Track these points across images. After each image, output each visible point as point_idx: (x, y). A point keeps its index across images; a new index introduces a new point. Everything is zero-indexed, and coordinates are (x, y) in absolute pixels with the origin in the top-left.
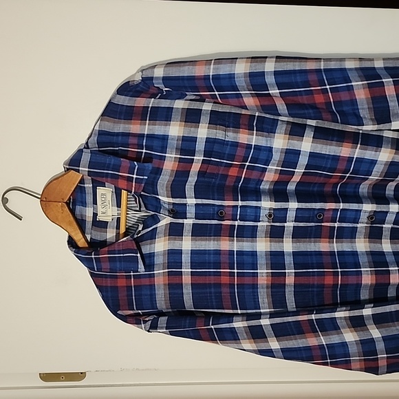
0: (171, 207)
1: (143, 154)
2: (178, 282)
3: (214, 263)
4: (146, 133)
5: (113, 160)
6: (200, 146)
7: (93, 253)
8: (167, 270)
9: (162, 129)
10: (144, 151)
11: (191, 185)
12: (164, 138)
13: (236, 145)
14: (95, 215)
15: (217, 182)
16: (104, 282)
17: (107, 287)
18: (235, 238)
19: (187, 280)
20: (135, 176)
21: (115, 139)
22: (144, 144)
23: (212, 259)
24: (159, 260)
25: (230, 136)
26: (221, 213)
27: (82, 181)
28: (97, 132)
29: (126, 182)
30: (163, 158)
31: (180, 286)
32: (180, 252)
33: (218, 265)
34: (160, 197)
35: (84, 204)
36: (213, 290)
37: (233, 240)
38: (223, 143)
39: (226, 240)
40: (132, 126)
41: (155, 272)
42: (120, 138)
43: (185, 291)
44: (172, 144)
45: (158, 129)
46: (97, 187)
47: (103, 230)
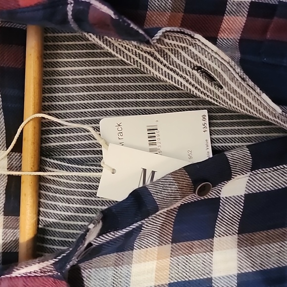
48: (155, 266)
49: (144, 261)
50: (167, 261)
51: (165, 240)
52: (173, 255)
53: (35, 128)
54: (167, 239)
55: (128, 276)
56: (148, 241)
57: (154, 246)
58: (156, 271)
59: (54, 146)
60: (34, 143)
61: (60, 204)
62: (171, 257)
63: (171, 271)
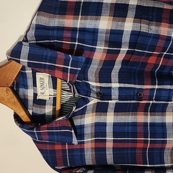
0: (99, 90)
1: (76, 46)
2: (102, 146)
3: (132, 133)
4: (78, 27)
5: (50, 53)
6: (126, 39)
7: (35, 129)
8: (94, 139)
9: (93, 23)
10: (77, 43)
11: (116, 72)
12: (95, 32)
13: (157, 37)
14: (35, 95)
15: (138, 69)
16: (44, 147)
17: (46, 150)
18: (149, 113)
19: (109, 145)
20: (69, 67)
21: (51, 33)
22: (77, 37)
23: (130, 129)
24: (88, 131)
25: (153, 29)
26: (140, 95)
27: (23, 68)
28: (34, 26)
29: (61, 73)
30: (93, 50)
31: (104, 149)
32: (104, 125)
33: (135, 135)
34: (90, 82)
35: (26, 87)
36: (129, 152)
37: (147, 115)
38: (146, 35)
39: (141, 115)
40: (65, 21)
41: (85, 140)
42: (55, 32)
43: (107, 152)
44: (102, 37)
45: (89, 23)
46: (36, 73)
47: (42, 106)
49: (88, 117)
51: (94, 112)
56: (89, 112)
57: (91, 113)
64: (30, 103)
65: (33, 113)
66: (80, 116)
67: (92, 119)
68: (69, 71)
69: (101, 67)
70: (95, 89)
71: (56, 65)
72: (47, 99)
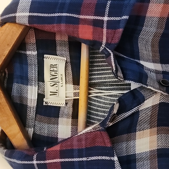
7: (35, 157)
46: (45, 56)
47: (53, 119)
48: (149, 140)
49: (142, 138)
50: (155, 137)
51: (153, 125)
52: (158, 133)
53: (87, 71)
54: (154, 124)
55: (134, 146)
56: (144, 126)
57: (148, 129)
58: (149, 143)
59: (97, 82)
60: (86, 79)
61: (100, 114)
62: (157, 134)
63: (158, 142)
64: (31, 114)
65: (34, 134)
66: (125, 136)
67: (151, 142)
68: (105, 25)
69: (162, 31)
70: (153, 75)
71: (82, 17)
72: (61, 106)
